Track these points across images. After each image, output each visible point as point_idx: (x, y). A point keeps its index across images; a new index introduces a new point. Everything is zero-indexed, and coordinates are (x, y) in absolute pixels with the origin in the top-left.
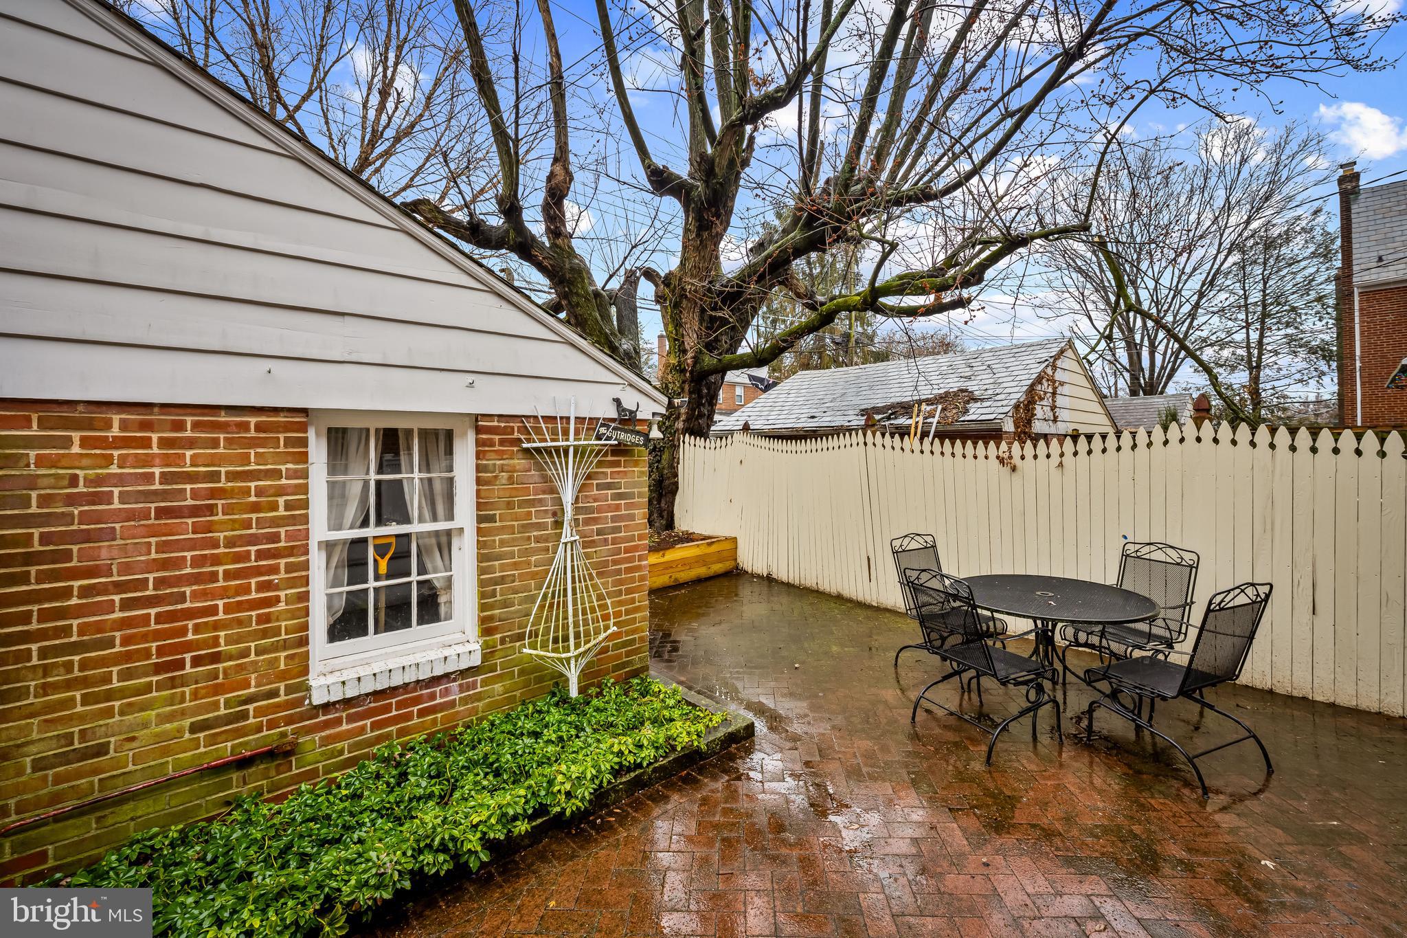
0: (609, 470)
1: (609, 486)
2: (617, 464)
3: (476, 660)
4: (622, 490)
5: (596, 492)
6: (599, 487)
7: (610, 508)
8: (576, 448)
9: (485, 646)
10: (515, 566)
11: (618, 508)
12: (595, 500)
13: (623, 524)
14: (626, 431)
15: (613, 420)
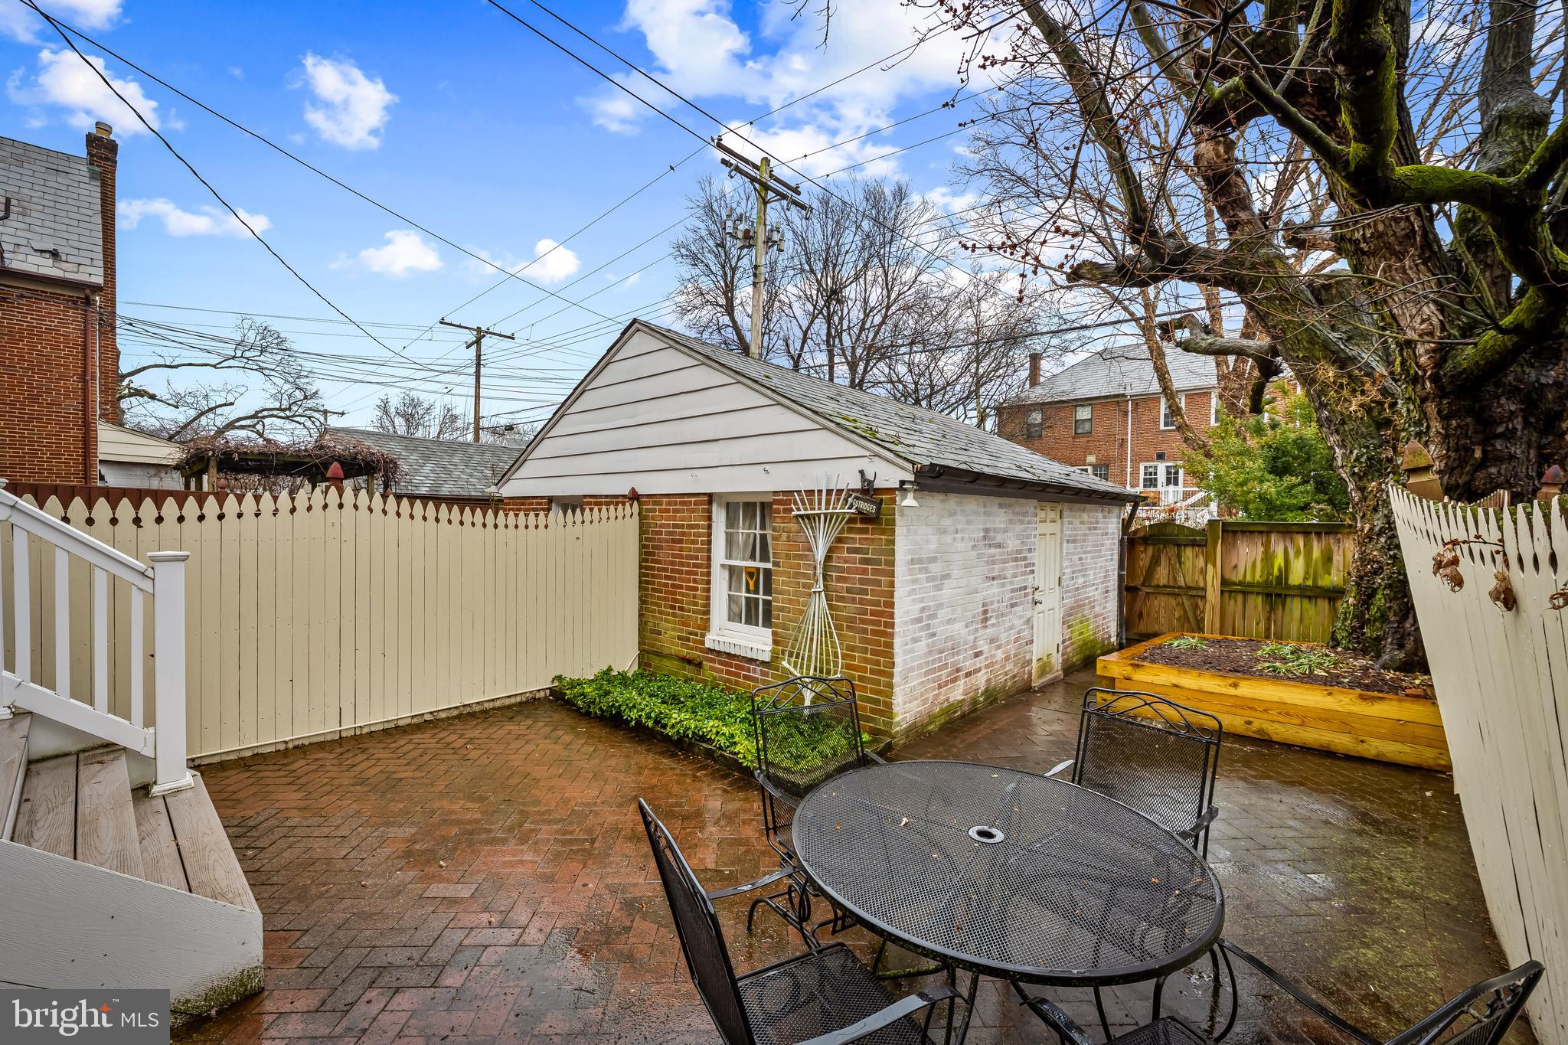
0: (858, 536)
1: (857, 551)
2: (865, 531)
3: (767, 659)
4: (870, 556)
5: (846, 555)
6: (850, 550)
7: (857, 571)
8: (826, 515)
9: (773, 651)
10: (790, 601)
11: (865, 571)
12: (845, 562)
13: (869, 588)
14: (865, 501)
15: (856, 491)
